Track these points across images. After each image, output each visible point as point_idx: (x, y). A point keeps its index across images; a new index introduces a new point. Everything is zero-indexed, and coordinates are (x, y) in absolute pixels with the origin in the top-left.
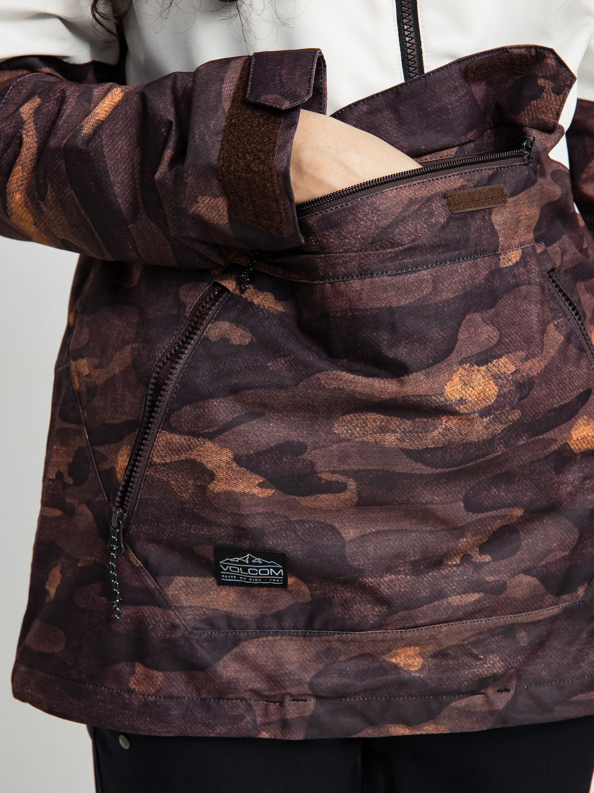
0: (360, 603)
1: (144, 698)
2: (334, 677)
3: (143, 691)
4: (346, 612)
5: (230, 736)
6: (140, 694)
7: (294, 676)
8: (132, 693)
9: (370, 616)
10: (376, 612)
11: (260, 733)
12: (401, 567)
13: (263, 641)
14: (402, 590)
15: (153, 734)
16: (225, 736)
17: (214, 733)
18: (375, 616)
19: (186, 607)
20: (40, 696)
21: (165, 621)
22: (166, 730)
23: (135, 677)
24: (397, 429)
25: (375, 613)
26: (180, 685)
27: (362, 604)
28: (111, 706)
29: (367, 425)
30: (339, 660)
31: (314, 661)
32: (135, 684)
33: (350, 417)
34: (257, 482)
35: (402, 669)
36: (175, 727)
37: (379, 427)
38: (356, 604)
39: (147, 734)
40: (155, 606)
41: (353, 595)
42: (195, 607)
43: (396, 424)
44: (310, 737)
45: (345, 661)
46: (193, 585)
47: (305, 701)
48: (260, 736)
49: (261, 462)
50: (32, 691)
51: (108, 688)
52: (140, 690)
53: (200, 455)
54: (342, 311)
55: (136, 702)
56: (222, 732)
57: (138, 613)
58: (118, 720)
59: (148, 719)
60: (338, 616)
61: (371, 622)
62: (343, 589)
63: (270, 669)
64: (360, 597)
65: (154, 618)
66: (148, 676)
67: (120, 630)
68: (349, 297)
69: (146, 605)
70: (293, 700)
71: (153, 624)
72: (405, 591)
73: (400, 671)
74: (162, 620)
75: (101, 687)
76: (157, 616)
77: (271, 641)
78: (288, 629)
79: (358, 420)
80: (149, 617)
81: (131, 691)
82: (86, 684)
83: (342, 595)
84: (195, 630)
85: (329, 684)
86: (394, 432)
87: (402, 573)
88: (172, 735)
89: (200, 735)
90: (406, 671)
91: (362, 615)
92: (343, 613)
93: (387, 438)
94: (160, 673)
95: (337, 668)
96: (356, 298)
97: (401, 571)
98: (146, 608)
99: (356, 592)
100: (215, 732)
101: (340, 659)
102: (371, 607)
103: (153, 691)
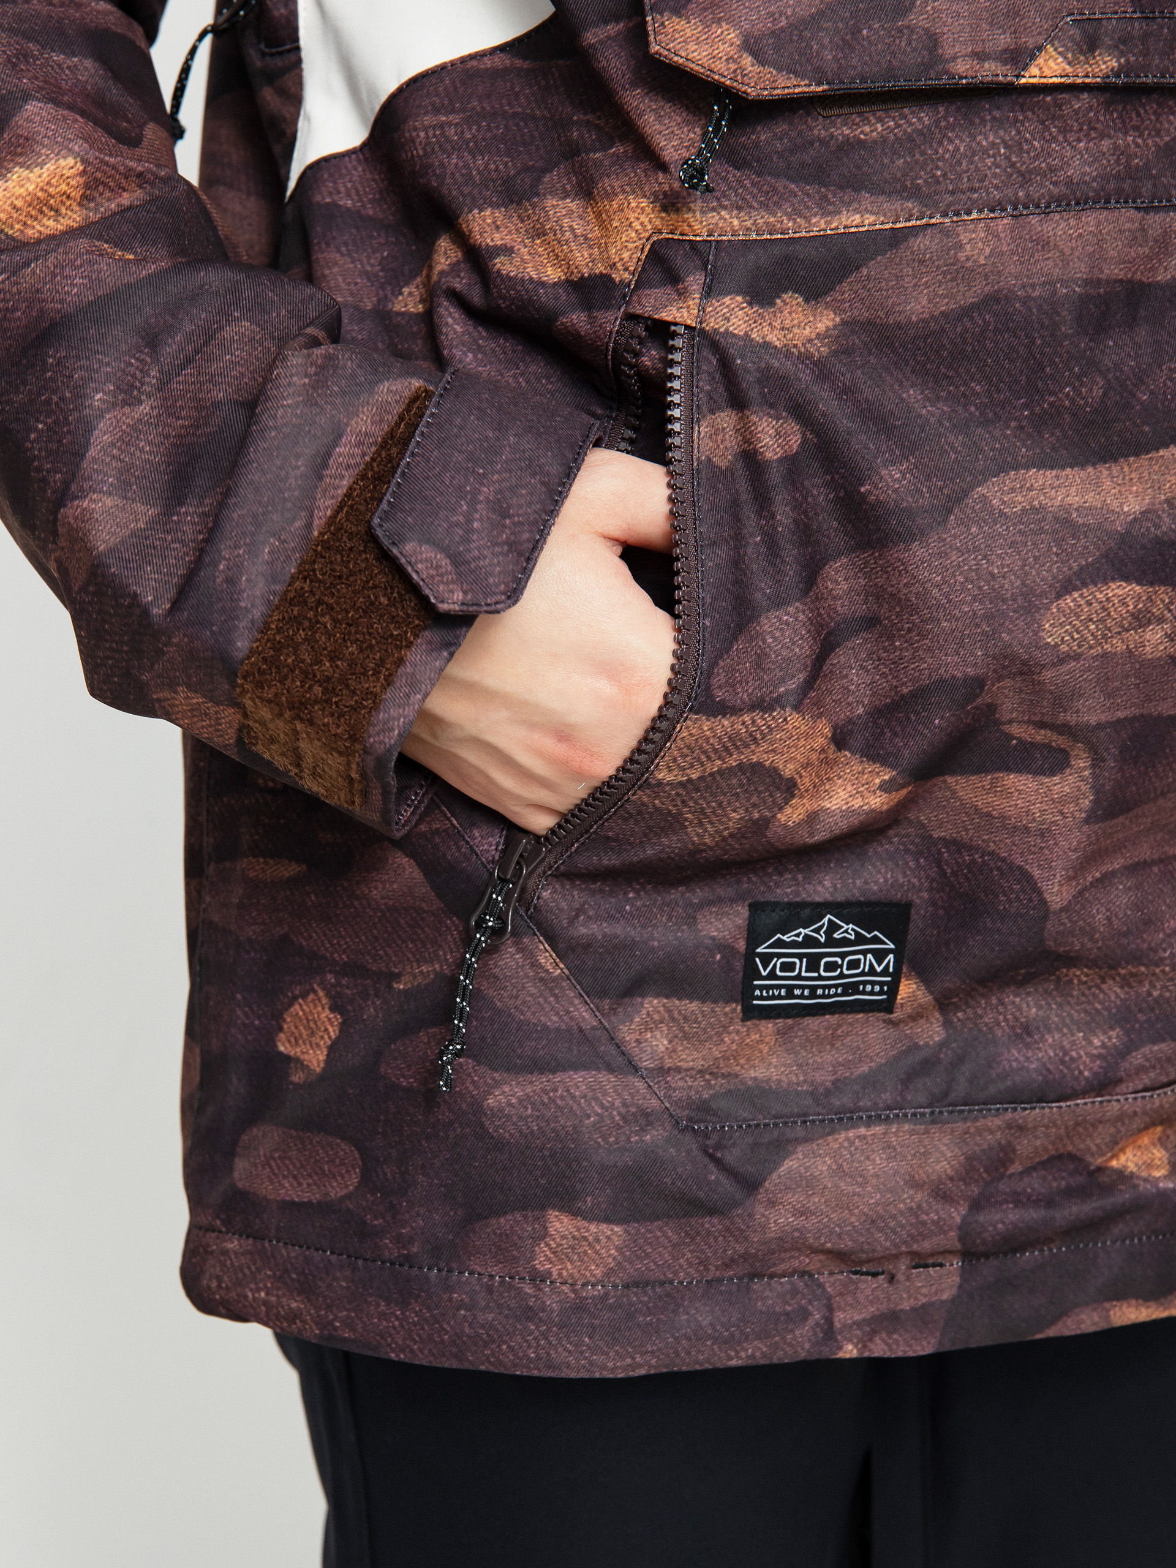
0: (1059, 1030)
1: (574, 1291)
2: (1008, 1208)
3: (571, 1276)
4: (1030, 1054)
5: (775, 1361)
6: (564, 1283)
7: (928, 1214)
8: (543, 1281)
9: (1084, 1057)
10: (1096, 1048)
11: (840, 1348)
12: (1165, 950)
13: (847, 1139)
14: (1156, 993)
15: (597, 1375)
16: (762, 1362)
17: (740, 1358)
18: (1094, 1058)
19: (670, 1069)
20: (294, 1305)
21: (624, 1104)
22: (629, 1361)
23: (547, 1245)
24: (1166, 612)
25: (1095, 1052)
26: (660, 1255)
27: (1065, 1030)
28: (490, 1317)
29: (1109, 614)
30: (1008, 1173)
31: (960, 1180)
32: (548, 1259)
33: (1074, 600)
34: (877, 781)
35: (1138, 1177)
36: (652, 1352)
37: (1132, 615)
38: (1050, 1032)
39: (583, 1375)
40: (598, 1069)
41: (1041, 1013)
42: (687, 1070)
43: (1163, 601)
44: (948, 1347)
45: (1021, 1173)
46: (685, 1018)
47: (941, 1265)
48: (841, 1355)
49: (882, 733)
50: (267, 1294)
51: (479, 1274)
52: (565, 1273)
53: (774, 751)
54: (1044, 284)
55: (552, 1303)
56: (758, 1354)
57: (555, 1090)
58: (509, 1347)
59: (586, 1339)
60: (1011, 1066)
61: (1086, 1073)
62: (1018, 1000)
63: (872, 1201)
64: (1057, 1016)
65: (596, 1099)
66: (585, 1239)
67: (507, 1135)
68: (1062, 251)
69: (576, 1068)
70: (916, 1267)
71: (597, 1114)
72: (1161, 995)
73: (1136, 1182)
74: (617, 1103)
75: (461, 1273)
76: (605, 1094)
77: (865, 1137)
78: (901, 1109)
79: (1091, 604)
80: (584, 1097)
81: (538, 1278)
82: (421, 1268)
83: (1018, 1014)
84: (695, 1123)
85: (1000, 1226)
86: (1161, 620)
87: (1168, 962)
88: (642, 1372)
89: (707, 1366)
90: (1146, 1180)
91: (1067, 1058)
92: (1021, 1059)
93: (1148, 637)
94: (616, 1229)
95: (1008, 1190)
96: (1077, 254)
97: (1165, 958)
98: (578, 1077)
99: (1049, 1004)
100: (743, 1354)
101: (1011, 1171)
102: (1084, 1038)
103: (598, 1272)
